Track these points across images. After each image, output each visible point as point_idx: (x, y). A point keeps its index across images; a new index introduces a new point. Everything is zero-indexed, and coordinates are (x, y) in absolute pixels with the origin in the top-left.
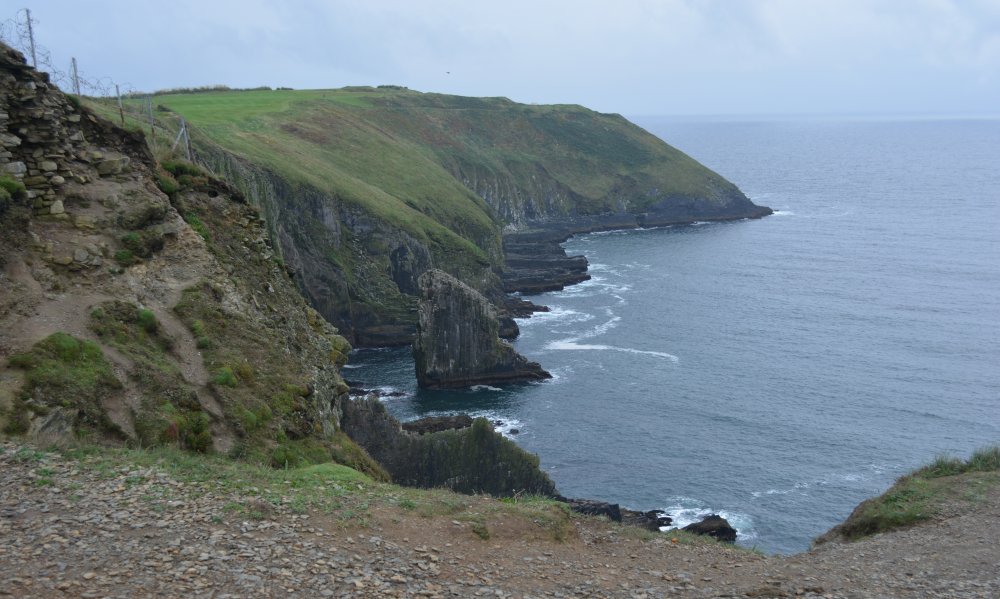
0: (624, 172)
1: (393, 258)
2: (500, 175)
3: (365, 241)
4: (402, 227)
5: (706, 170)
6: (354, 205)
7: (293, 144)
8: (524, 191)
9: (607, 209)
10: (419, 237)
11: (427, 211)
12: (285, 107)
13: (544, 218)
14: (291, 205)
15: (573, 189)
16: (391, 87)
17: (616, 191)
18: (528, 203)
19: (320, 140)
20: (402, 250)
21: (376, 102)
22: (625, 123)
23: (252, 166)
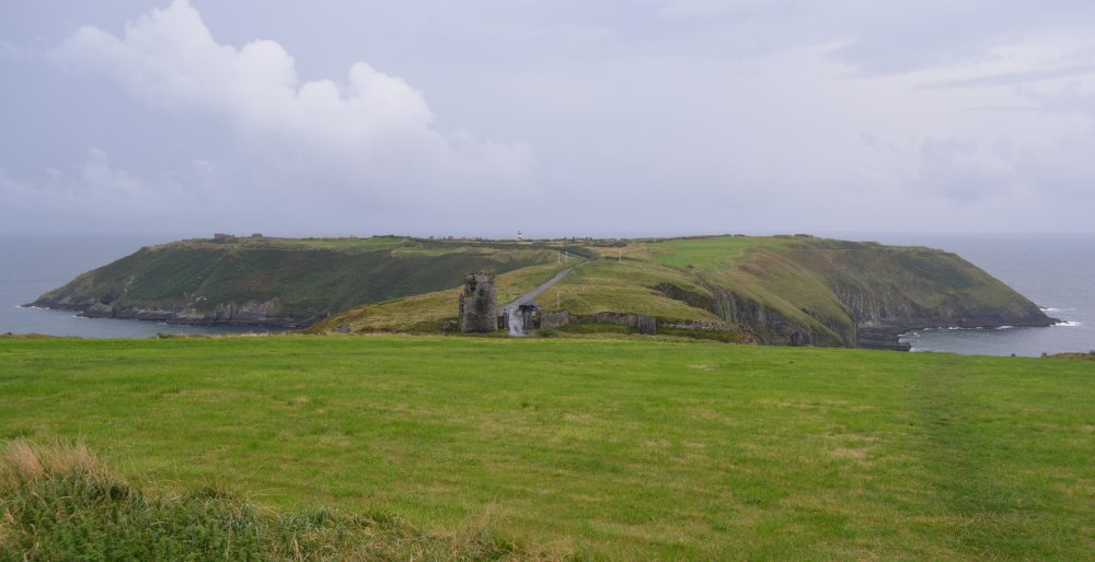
0: (952, 292)
1: (792, 337)
2: (865, 291)
3: (778, 328)
4: (799, 323)
5: (1014, 292)
6: (774, 310)
7: (745, 276)
8: (881, 302)
9: (937, 314)
10: (806, 328)
11: (813, 314)
12: (741, 254)
13: (892, 318)
14: (742, 310)
15: (915, 301)
16: (803, 235)
17: (945, 303)
18: (883, 309)
19: (758, 274)
20: (797, 334)
21: (792, 246)
22: (959, 259)
23: (726, 292)
